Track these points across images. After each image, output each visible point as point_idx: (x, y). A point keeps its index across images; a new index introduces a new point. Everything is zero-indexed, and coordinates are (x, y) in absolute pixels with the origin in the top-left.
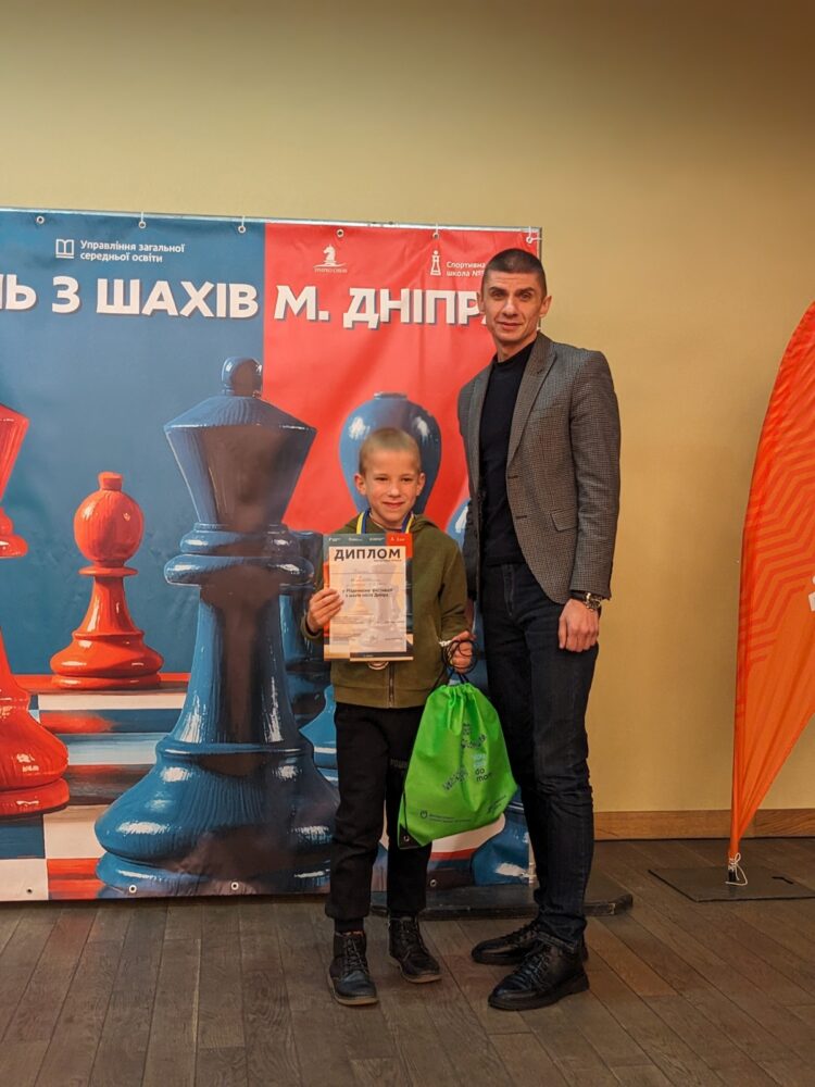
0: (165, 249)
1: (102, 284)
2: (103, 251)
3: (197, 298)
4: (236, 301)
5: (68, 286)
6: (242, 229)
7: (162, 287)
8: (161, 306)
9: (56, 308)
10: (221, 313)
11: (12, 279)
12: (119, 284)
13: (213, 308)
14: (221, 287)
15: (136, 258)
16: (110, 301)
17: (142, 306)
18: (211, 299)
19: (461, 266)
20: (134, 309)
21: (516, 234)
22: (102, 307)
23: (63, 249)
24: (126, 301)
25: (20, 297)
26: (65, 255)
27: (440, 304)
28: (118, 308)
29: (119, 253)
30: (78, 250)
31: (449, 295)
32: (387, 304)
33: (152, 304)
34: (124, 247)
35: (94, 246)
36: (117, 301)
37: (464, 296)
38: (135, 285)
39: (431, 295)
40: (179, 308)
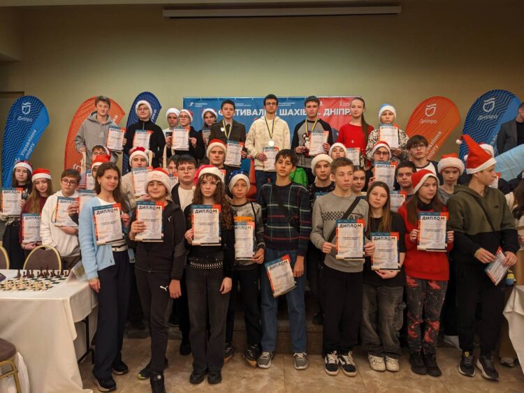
0: (291, 103)
2: (281, 104)
8: (291, 114)
12: (283, 110)
13: (300, 114)
14: (301, 110)
19: (346, 104)
20: (286, 114)
31: (343, 110)
32: (331, 112)
34: (285, 103)
36: (283, 113)
38: (286, 110)
39: (340, 110)
40: (294, 113)
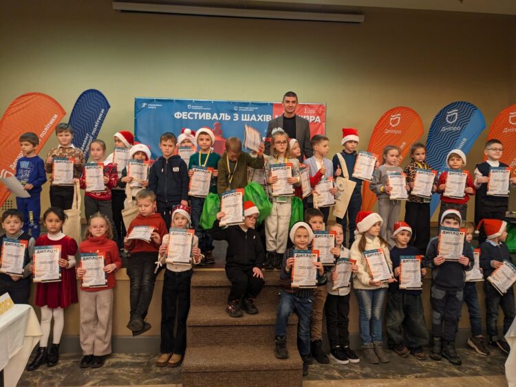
0: (254, 108)
1: (243, 115)
2: (243, 109)
3: (260, 118)
4: (267, 118)
5: (236, 115)
6: (269, 104)
8: (253, 119)
9: (234, 120)
10: (264, 121)
11: (226, 114)
12: (246, 115)
14: (265, 116)
15: (249, 110)
16: (244, 118)
17: (250, 119)
18: (263, 118)
19: (311, 111)
21: (321, 105)
22: (243, 120)
23: (235, 108)
25: (228, 118)
26: (236, 110)
29: (246, 109)
35: (241, 108)
36: (246, 118)
38: (249, 115)
40: (257, 119)
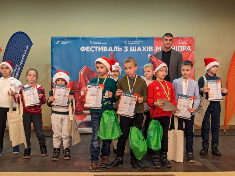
0: (139, 42)
1: (131, 47)
2: (131, 43)
3: (144, 49)
4: (150, 49)
5: (126, 48)
6: (151, 38)
7: (139, 47)
8: (139, 50)
9: (125, 51)
10: (148, 51)
11: (119, 47)
12: (133, 47)
13: (147, 50)
14: (148, 47)
15: (136, 43)
16: (132, 50)
17: (137, 50)
19: (183, 42)
21: (191, 37)
23: (126, 42)
24: (134, 50)
25: (120, 50)
26: (126, 43)
27: (180, 48)
28: (133, 51)
29: (133, 43)
30: (128, 43)
33: (138, 50)
34: (134, 42)
35: (130, 42)
36: (133, 50)
37: (183, 47)
38: (136, 47)
39: (178, 47)
40: (142, 50)
